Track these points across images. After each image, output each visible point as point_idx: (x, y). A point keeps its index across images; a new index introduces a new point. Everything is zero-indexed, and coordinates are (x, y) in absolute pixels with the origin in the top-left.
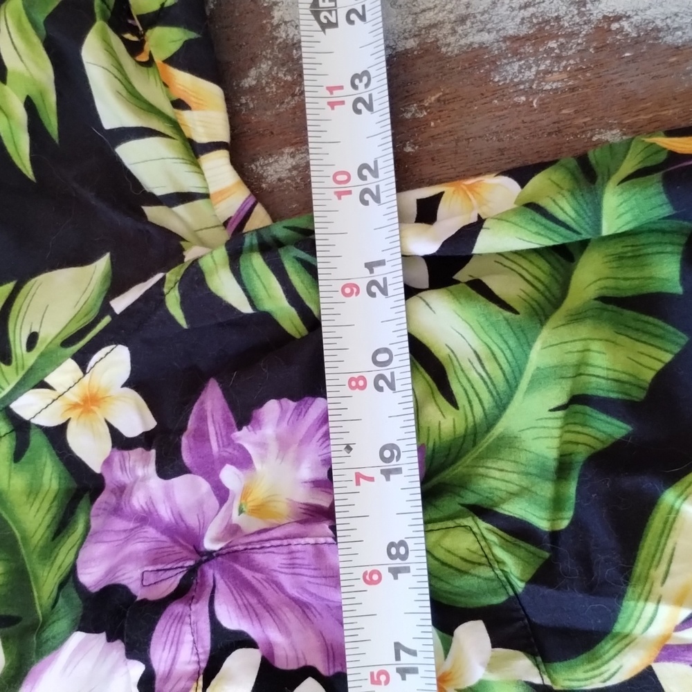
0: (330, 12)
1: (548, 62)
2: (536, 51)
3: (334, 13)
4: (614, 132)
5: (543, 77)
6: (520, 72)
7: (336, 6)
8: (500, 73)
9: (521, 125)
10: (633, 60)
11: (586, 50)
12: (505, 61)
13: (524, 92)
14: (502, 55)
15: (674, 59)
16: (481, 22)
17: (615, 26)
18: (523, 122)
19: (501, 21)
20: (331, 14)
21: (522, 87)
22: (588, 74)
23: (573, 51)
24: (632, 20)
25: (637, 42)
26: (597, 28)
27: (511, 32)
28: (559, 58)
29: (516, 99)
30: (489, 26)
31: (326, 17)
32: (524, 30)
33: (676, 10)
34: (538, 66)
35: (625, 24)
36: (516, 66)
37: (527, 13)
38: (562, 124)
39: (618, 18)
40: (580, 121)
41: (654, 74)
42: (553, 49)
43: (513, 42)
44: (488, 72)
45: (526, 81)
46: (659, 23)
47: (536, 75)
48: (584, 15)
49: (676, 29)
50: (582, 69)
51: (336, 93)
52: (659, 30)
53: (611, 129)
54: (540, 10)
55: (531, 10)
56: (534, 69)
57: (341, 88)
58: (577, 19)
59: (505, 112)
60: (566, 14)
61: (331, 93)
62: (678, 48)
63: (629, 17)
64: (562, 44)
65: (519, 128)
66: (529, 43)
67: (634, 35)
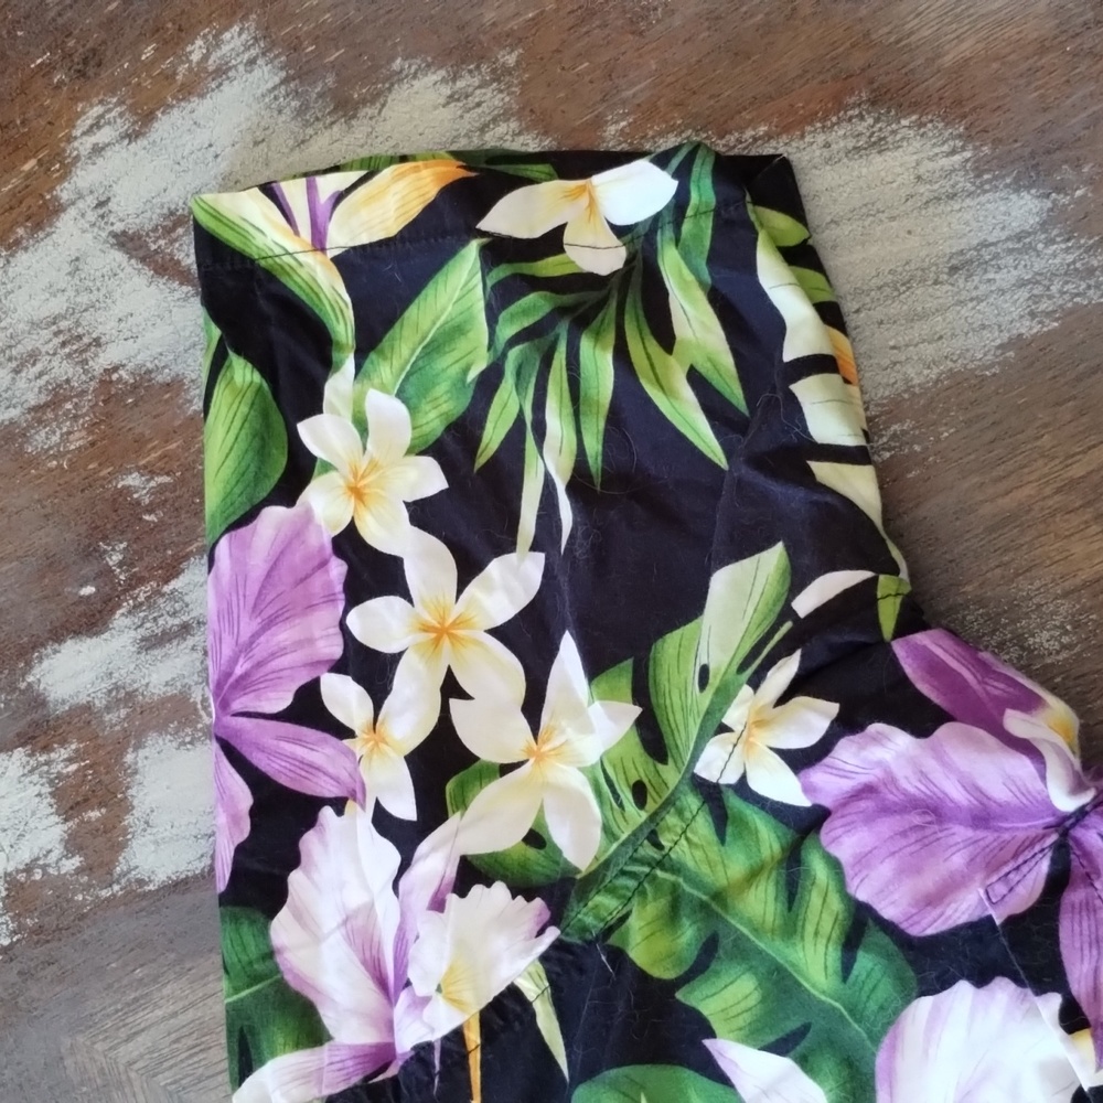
1: (68, 423)
2: (56, 416)
4: (134, 475)
5: (67, 439)
6: (47, 439)
8: (31, 444)
9: (58, 489)
10: (135, 404)
11: (96, 404)
12: (33, 431)
13: (55, 457)
14: (30, 426)
15: (167, 396)
16: (7, 399)
17: (115, 377)
18: (60, 485)
19: (23, 394)
21: (51, 452)
22: (103, 427)
23: (87, 408)
24: (127, 368)
25: (135, 387)
26: (101, 381)
27: (33, 403)
28: (76, 417)
29: (49, 465)
30: (14, 402)
32: (44, 398)
33: (159, 350)
34: (61, 429)
35: (122, 372)
36: (43, 434)
37: (41, 382)
38: (91, 479)
39: (115, 369)
40: (104, 473)
41: (154, 413)
42: (69, 410)
43: (36, 412)
44: (21, 445)
45: (55, 446)
46: (150, 366)
47: (61, 438)
48: (89, 372)
49: (164, 367)
50: (96, 423)
52: (149, 372)
53: (131, 473)
54: (52, 376)
55: (45, 378)
56: (58, 433)
58: (83, 377)
59: (42, 479)
60: (74, 375)
62: (168, 385)
63: (124, 366)
64: (76, 404)
65: (56, 492)
66: (49, 410)
67: (132, 381)
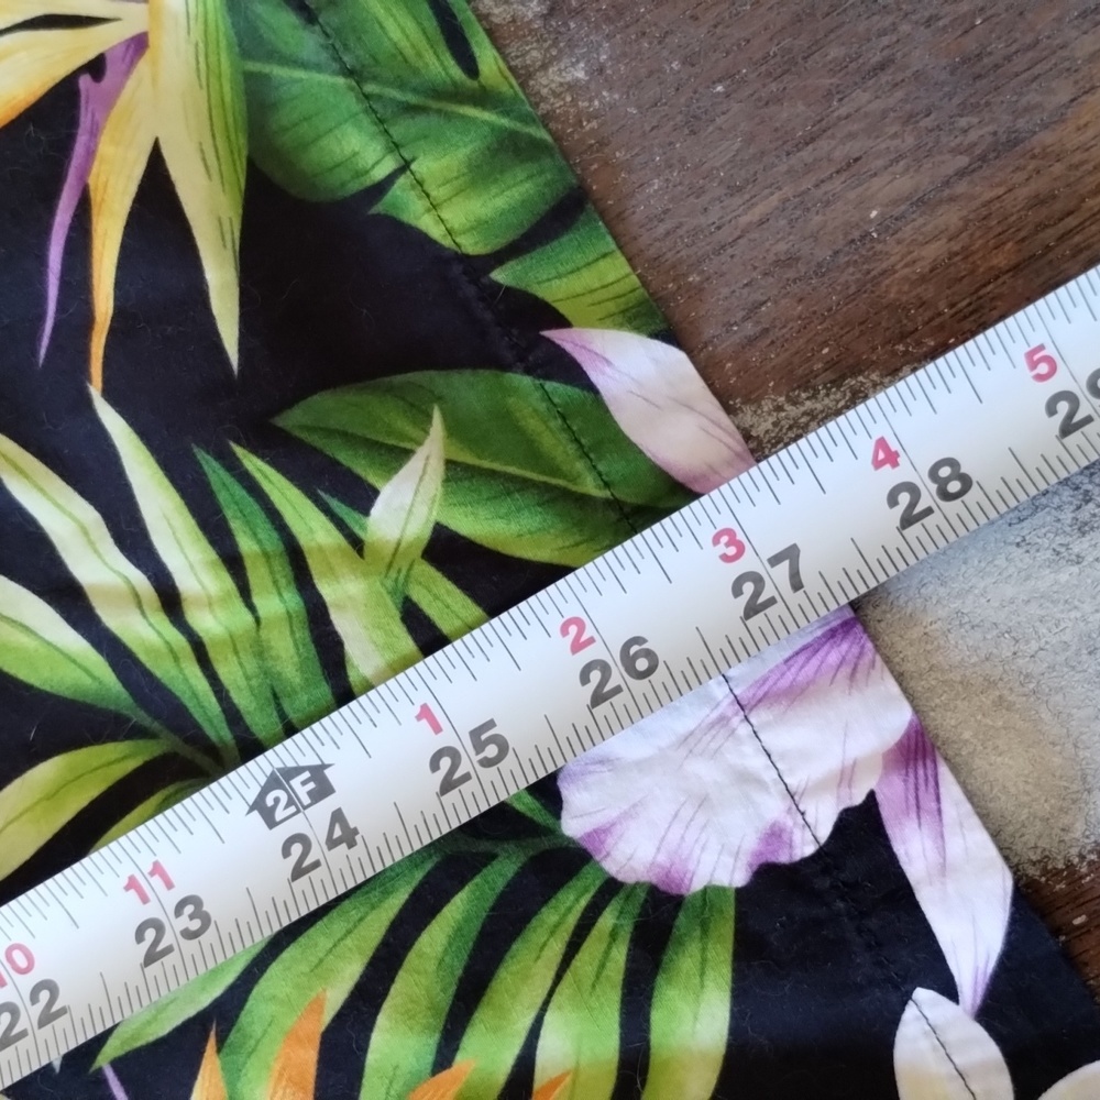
0: (290, 802)
3: (292, 809)
7: (305, 808)
20: (286, 807)
31: (277, 800)
51: (157, 881)
57: (169, 885)
61: (152, 873)
